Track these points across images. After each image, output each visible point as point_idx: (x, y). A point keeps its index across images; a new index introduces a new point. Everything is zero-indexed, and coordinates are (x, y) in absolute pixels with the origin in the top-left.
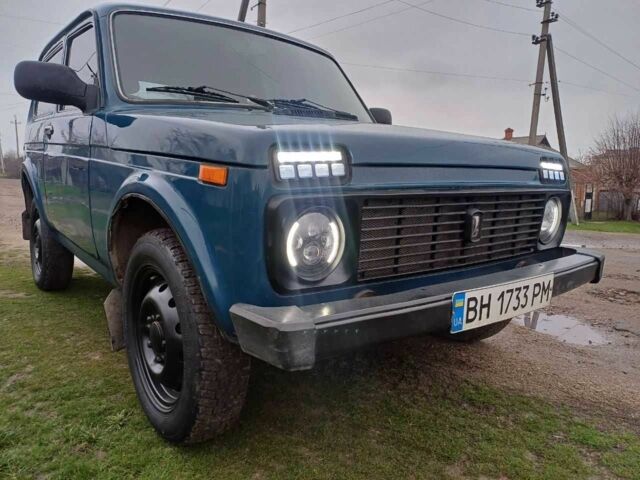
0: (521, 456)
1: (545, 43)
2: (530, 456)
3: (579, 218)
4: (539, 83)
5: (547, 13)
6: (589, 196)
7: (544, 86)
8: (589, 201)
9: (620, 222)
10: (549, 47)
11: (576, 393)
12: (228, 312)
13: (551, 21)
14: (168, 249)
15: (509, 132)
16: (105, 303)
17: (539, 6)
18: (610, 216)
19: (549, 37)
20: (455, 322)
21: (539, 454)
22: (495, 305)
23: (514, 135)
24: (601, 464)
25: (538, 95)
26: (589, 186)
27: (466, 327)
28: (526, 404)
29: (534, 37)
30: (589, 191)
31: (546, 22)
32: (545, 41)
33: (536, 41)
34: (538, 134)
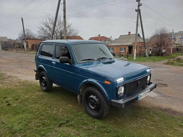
0: (147, 116)
1: (139, 11)
2: (148, 116)
3: (148, 56)
4: (137, 22)
5: (139, 3)
6: (150, 50)
7: (139, 23)
8: (150, 51)
9: (158, 56)
10: (140, 12)
11: (153, 106)
12: (111, 101)
13: (140, 5)
14: (96, 91)
15: (130, 33)
16: (78, 97)
17: (137, 1)
18: (156, 55)
19: (140, 10)
20: (138, 99)
21: (149, 116)
22: (143, 96)
23: (131, 34)
24: (157, 116)
25: (137, 25)
26: (150, 47)
27: (140, 99)
28: (146, 109)
29: (136, 10)
30: (150, 49)
31: (139, 6)
32: (138, 11)
33: (136, 11)
34: (138, 33)
